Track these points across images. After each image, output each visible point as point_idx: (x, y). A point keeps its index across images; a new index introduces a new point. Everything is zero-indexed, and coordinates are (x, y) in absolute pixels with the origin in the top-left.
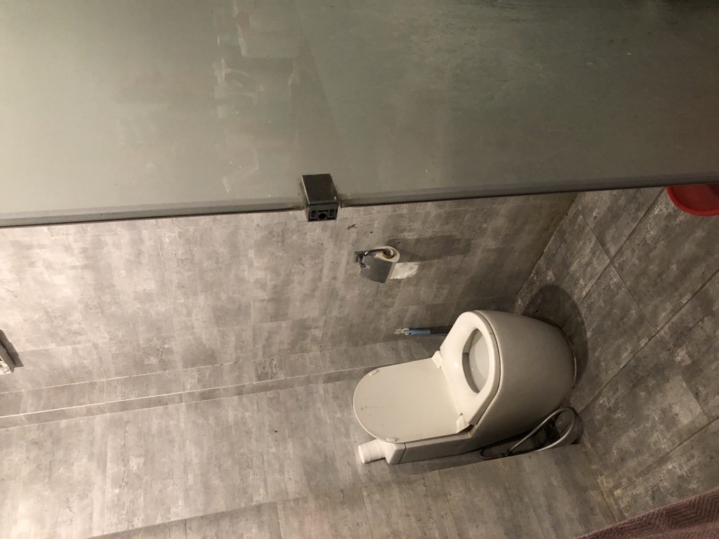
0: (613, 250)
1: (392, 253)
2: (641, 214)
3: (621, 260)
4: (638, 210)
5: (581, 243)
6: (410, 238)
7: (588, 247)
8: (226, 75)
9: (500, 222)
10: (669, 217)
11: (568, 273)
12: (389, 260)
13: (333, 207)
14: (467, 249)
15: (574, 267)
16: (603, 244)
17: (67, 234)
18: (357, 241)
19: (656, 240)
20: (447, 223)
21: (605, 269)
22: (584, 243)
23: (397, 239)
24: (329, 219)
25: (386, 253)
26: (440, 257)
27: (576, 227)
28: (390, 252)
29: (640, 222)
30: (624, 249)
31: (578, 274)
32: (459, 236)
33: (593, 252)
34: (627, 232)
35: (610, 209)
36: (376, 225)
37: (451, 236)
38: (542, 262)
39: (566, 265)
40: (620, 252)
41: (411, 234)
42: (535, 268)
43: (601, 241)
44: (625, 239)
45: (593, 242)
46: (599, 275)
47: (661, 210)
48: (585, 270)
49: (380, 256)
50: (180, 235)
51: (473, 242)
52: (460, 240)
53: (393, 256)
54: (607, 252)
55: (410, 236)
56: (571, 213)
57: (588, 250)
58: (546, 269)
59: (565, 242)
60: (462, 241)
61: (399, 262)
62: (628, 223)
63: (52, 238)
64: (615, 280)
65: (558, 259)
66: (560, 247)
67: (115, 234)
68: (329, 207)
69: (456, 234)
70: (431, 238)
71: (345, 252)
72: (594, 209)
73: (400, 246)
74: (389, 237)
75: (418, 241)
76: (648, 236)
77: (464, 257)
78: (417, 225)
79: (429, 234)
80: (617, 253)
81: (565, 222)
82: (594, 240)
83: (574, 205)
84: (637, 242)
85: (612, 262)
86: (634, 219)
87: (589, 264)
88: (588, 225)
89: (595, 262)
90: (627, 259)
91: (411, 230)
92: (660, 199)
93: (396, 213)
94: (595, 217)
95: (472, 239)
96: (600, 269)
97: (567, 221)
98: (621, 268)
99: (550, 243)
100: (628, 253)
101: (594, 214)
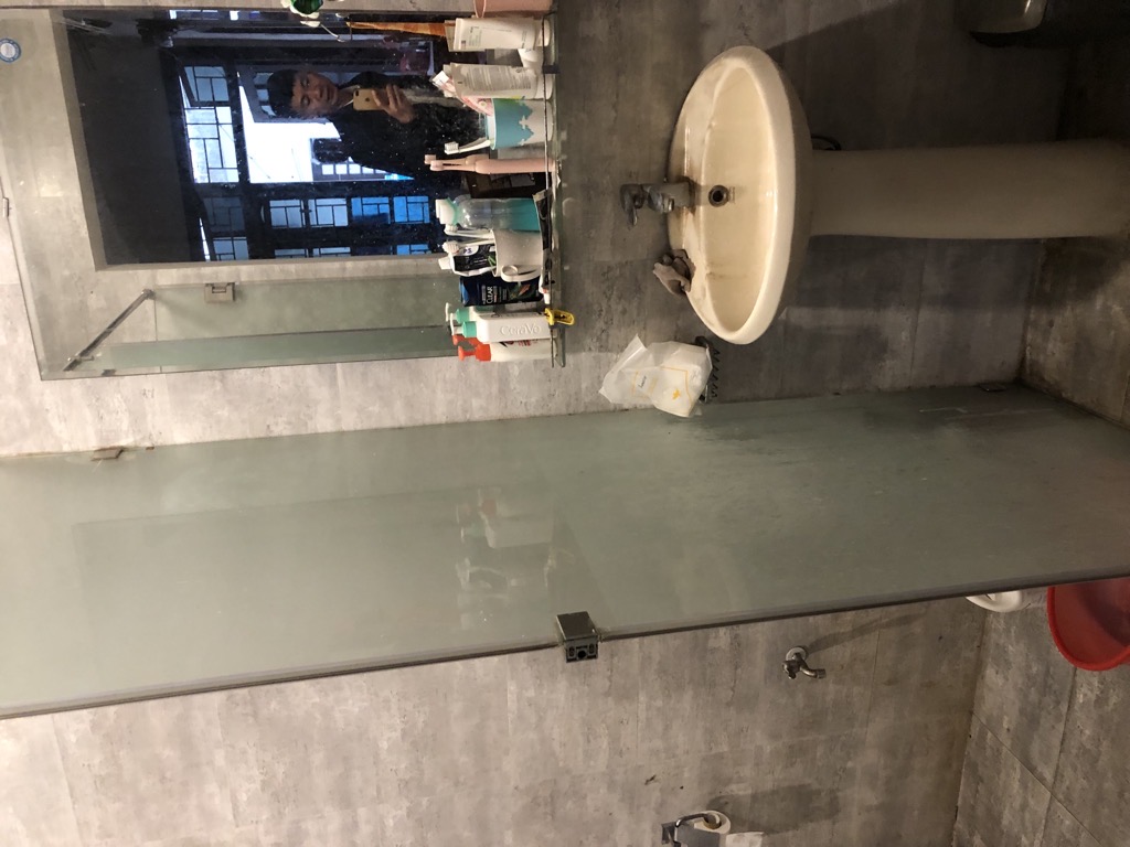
0: (1048, 775)
1: (718, 822)
2: (1064, 708)
3: (1064, 788)
4: (1058, 703)
5: (1003, 776)
6: (741, 793)
7: (1013, 779)
8: (471, 574)
9: (871, 757)
10: (1100, 701)
11: (1002, 833)
12: (715, 831)
13: (593, 641)
14: (834, 810)
15: (1007, 818)
16: (1033, 770)
17: (257, 822)
18: (662, 804)
19: (1097, 741)
20: (792, 764)
21: (1049, 809)
22: (1008, 775)
23: (720, 798)
24: (590, 658)
25: (708, 820)
26: (796, 827)
27: (989, 752)
28: (715, 819)
29: (1067, 720)
30: (1061, 767)
31: (1016, 830)
32: (815, 786)
33: (1024, 785)
34: (1056, 742)
35: (1022, 712)
36: (686, 775)
37: (802, 786)
38: (960, 825)
39: (995, 819)
40: (1058, 775)
41: (742, 786)
42: (955, 838)
43: (1029, 766)
44: (1056, 752)
45: (1018, 770)
46: (1044, 821)
47: (1085, 695)
48: (1023, 820)
49: (700, 825)
50: (410, 813)
51: (840, 794)
52: (818, 792)
53: (720, 824)
54: (1042, 780)
55: (740, 790)
56: (975, 731)
57: (1016, 785)
58: (971, 835)
59: (982, 781)
60: (823, 794)
61: (731, 832)
62: (1053, 727)
63: (237, 830)
64: (1067, 822)
65: (980, 811)
66: (977, 791)
67: (320, 818)
68: (588, 642)
69: (809, 781)
70: (774, 792)
71: (647, 826)
72: (1002, 719)
73: (728, 809)
74: (710, 794)
75: (754, 797)
76: (1084, 738)
77: (834, 823)
78: (747, 771)
79: (769, 786)
80: (1055, 777)
81: (971, 748)
82: (1018, 765)
83: (974, 718)
84: (1074, 751)
85: (1054, 795)
86: (1058, 718)
87: (1024, 807)
88: (1002, 744)
89: (1032, 802)
90: (1071, 783)
91: (740, 780)
92: (1077, 679)
93: (713, 752)
94: (1008, 730)
95: (838, 790)
96: (1042, 810)
97: (973, 745)
98: (1068, 800)
99: (961, 788)
100: (1068, 773)
101: (1005, 726)
